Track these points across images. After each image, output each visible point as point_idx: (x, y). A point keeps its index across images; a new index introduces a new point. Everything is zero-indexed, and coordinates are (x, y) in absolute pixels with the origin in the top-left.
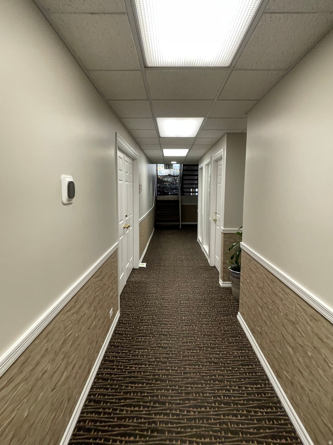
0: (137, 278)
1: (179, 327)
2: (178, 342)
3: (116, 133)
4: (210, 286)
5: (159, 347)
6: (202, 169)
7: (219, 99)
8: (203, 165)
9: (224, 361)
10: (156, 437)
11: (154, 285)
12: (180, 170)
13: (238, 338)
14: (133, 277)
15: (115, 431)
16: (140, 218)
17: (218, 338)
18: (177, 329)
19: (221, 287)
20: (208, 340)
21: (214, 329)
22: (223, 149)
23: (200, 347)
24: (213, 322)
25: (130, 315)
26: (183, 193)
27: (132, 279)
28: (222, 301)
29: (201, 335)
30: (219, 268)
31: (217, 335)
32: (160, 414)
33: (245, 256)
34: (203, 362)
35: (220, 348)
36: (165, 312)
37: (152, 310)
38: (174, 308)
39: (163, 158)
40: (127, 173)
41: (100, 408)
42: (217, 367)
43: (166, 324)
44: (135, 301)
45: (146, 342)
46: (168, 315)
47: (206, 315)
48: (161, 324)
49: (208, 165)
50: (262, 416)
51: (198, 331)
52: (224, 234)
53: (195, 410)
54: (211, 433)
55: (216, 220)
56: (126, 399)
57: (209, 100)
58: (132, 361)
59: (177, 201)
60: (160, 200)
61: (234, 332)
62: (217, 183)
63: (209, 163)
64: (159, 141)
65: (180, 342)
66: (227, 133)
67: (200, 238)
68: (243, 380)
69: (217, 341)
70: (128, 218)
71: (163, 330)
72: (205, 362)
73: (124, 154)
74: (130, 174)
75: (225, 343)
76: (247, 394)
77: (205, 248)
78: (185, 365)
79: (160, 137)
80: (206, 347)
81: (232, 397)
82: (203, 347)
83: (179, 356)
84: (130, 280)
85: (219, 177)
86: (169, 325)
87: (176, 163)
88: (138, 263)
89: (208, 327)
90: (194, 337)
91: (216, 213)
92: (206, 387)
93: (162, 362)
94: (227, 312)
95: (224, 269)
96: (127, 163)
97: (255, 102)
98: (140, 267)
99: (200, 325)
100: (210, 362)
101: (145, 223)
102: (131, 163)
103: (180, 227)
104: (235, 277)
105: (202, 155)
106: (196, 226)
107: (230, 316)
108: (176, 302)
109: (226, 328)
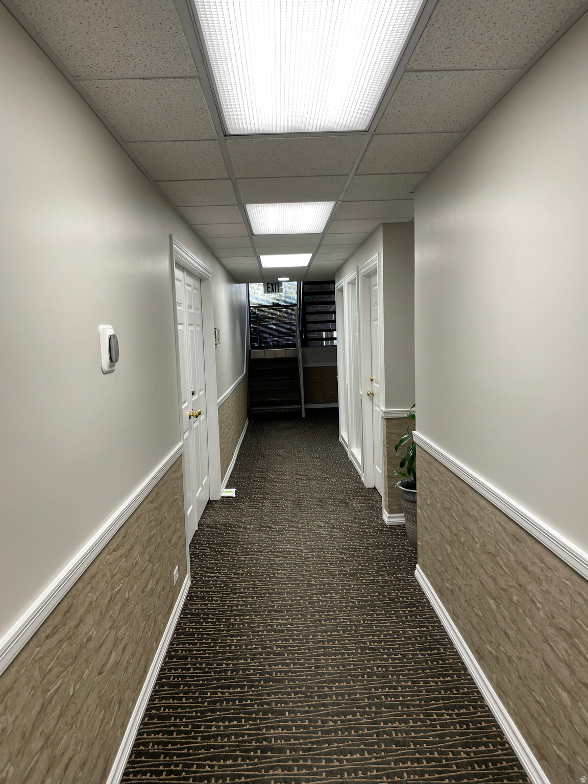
0: (218, 517)
1: (306, 597)
2: (304, 621)
3: (171, 236)
4: (365, 524)
5: (268, 631)
6: (341, 290)
7: (357, 173)
8: (344, 283)
9: (388, 645)
10: (271, 757)
11: (253, 528)
12: (297, 293)
13: (415, 609)
14: (210, 517)
15: (200, 754)
16: (218, 397)
17: (377, 610)
18: (302, 601)
19: (387, 526)
20: (359, 615)
21: (371, 596)
22: (377, 255)
23: (344, 627)
24: (368, 585)
25: (211, 582)
26: (305, 343)
27: (209, 520)
28: (387, 549)
29: (346, 607)
30: (382, 490)
31: (376, 606)
32: (274, 728)
33: (422, 457)
34: (350, 649)
35: (381, 627)
36: (278, 574)
37: (252, 571)
38: (294, 565)
39: (260, 271)
40: (191, 309)
41: (170, 726)
42: (375, 656)
43: (279, 594)
44: (219, 558)
45: (245, 623)
46: (283, 578)
47: (357, 575)
48: (270, 594)
49: (352, 283)
50: (451, 719)
51: (340, 601)
52: (388, 419)
53: (336, 718)
54: (362, 746)
55: (373, 394)
56: (213, 711)
57: (339, 175)
58: (220, 655)
59: (294, 360)
60: (257, 359)
61: (408, 599)
62: (371, 319)
63: (355, 279)
64: (252, 242)
65: (307, 621)
66: (384, 225)
67: (343, 433)
68: (421, 671)
69: (375, 616)
70: (196, 397)
71: (275, 603)
72: (353, 649)
73: (184, 271)
74: (196, 309)
75: (390, 617)
76: (427, 691)
77: (355, 452)
78: (319, 655)
79: (253, 234)
80: (355, 625)
81: (401, 698)
82: (351, 626)
83: (306, 643)
84: (204, 522)
85: (374, 308)
86: (285, 595)
87: (288, 279)
88: (219, 490)
89: (360, 594)
90: (334, 611)
91: (372, 380)
92: (355, 686)
93: (275, 654)
94: (396, 567)
95: (391, 488)
96: (190, 289)
97: (423, 175)
98: (222, 497)
99: (345, 591)
100: (363, 649)
101: (229, 408)
102: (196, 287)
103: (304, 416)
104: (409, 501)
105: (341, 262)
106: (336, 411)
107: (401, 574)
108: (298, 555)
109: (394, 594)
